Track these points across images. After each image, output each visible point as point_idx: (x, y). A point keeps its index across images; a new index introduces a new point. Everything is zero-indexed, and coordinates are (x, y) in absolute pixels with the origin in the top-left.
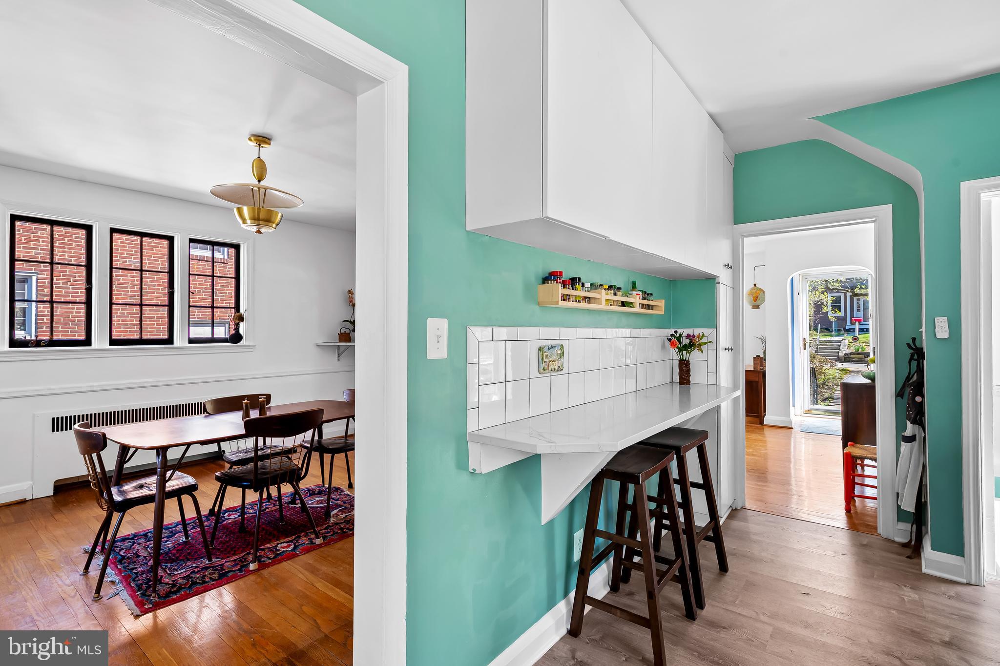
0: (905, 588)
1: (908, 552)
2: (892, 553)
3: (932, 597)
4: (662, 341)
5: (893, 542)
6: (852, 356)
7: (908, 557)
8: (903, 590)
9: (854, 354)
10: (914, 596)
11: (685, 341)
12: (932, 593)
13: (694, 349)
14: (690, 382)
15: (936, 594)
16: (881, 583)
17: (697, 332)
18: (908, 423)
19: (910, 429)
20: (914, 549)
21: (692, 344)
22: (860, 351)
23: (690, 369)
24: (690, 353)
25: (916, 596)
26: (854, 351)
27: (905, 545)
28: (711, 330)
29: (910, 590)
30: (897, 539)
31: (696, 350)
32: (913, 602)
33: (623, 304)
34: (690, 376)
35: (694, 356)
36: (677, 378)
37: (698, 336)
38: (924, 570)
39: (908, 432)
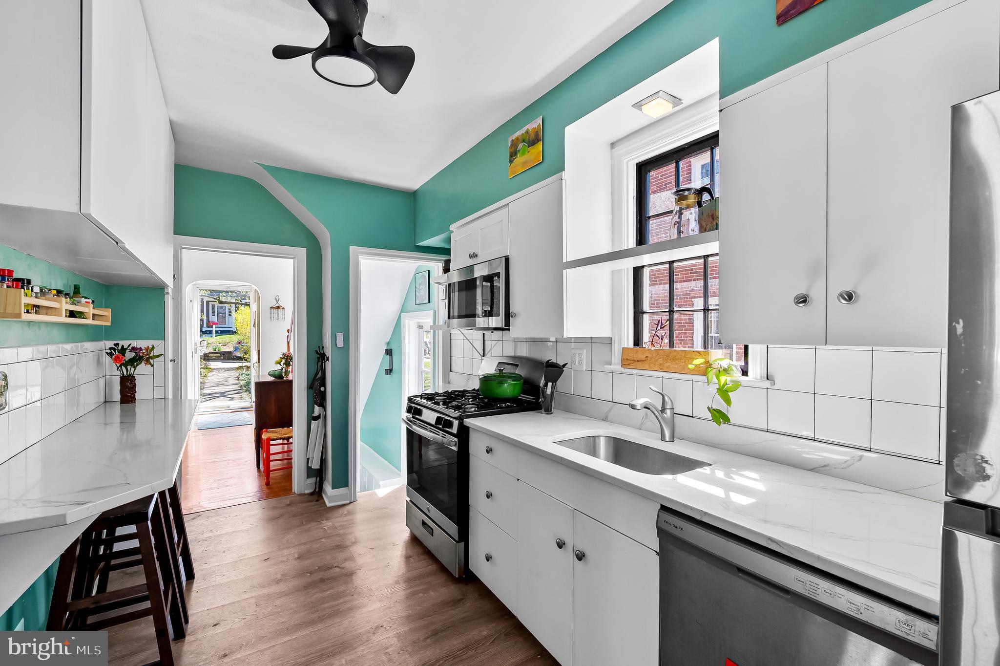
0: (323, 522)
1: (315, 497)
2: (307, 502)
3: (338, 519)
4: (97, 356)
5: (304, 494)
6: (210, 355)
7: (317, 501)
8: (323, 523)
9: (212, 353)
10: (330, 524)
11: (129, 355)
12: (337, 517)
13: (141, 363)
14: (135, 399)
15: (338, 517)
16: (309, 525)
17: (142, 344)
18: (316, 407)
19: (317, 410)
20: (318, 493)
21: (140, 357)
22: (217, 351)
23: (135, 385)
24: (135, 368)
25: (331, 523)
26: (212, 351)
27: (312, 494)
28: (160, 342)
29: (326, 521)
30: (307, 492)
31: (143, 364)
32: (330, 528)
33: (72, 314)
34: (136, 392)
35: (141, 372)
36: (117, 397)
37: (147, 349)
38: (328, 504)
39: (316, 414)
